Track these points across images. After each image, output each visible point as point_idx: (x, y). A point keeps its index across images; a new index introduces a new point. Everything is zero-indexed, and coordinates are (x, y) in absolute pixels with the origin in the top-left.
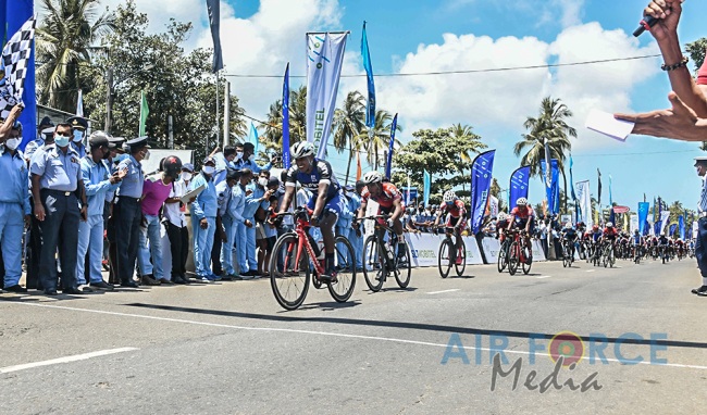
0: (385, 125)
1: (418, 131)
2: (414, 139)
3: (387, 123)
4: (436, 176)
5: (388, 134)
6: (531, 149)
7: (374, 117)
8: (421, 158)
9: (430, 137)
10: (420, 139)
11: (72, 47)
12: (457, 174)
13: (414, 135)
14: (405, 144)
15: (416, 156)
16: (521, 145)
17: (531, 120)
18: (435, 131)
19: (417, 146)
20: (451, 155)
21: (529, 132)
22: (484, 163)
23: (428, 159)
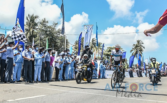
0: (101, 46)
1: (108, 47)
2: (107, 49)
3: (101, 45)
5: (102, 48)
6: (134, 52)
7: (98, 45)
8: (109, 53)
9: (111, 48)
10: (109, 49)
11: (32, 28)
13: (107, 48)
14: (105, 50)
16: (132, 50)
17: (134, 45)
18: (112, 47)
19: (108, 51)
21: (134, 47)
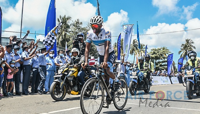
0: (143, 48)
1: (152, 49)
2: (151, 51)
3: (144, 47)
4: (157, 61)
5: (145, 50)
6: (183, 53)
7: (140, 46)
8: (153, 56)
9: (155, 50)
10: (153, 51)
11: (64, 31)
12: (163, 60)
13: (151, 50)
14: (149, 53)
15: (152, 55)
16: (180, 52)
17: (183, 45)
18: (157, 49)
19: (152, 53)
20: (161, 55)
21: (182, 48)
22: (170, 57)
23: (155, 56)
